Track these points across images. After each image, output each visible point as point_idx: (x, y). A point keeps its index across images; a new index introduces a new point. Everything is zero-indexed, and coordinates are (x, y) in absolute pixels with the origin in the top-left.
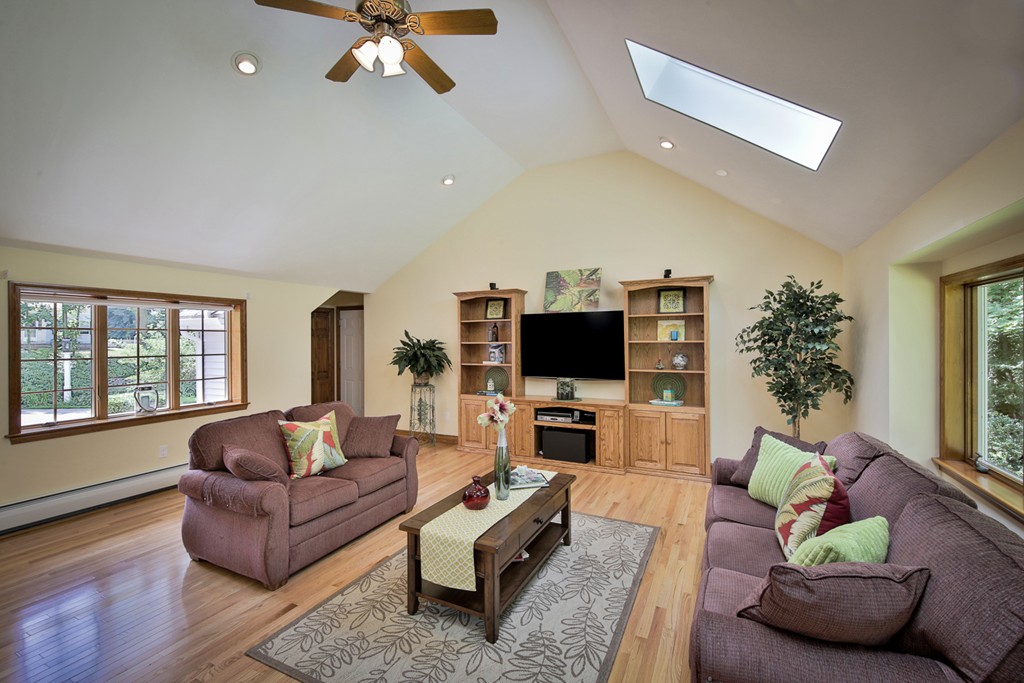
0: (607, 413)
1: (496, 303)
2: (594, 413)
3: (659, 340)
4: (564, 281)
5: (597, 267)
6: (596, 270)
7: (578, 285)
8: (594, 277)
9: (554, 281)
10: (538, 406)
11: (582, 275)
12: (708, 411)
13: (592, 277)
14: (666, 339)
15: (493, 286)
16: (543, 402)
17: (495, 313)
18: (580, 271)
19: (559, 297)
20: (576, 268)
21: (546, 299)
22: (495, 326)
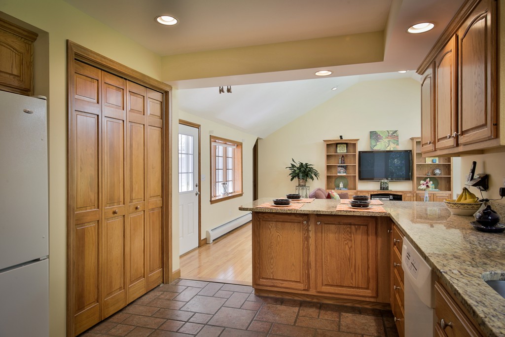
0: (408, 195)
1: (342, 145)
2: (401, 195)
3: (427, 163)
4: (380, 136)
5: (396, 130)
6: (396, 132)
7: (387, 138)
8: (395, 134)
9: (374, 135)
10: (372, 193)
11: (389, 133)
12: (452, 192)
13: (394, 135)
14: (430, 163)
15: (341, 137)
16: (375, 191)
17: (342, 150)
18: (388, 131)
19: (378, 143)
20: (385, 130)
21: (371, 144)
22: (343, 157)
